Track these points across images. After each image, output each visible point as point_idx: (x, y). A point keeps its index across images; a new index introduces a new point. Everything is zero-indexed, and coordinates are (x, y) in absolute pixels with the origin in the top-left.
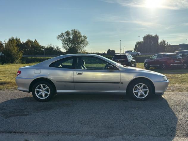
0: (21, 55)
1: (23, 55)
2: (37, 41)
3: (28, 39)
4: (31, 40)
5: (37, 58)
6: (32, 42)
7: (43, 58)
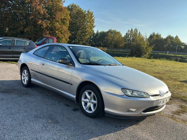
0: (150, 50)
1: (153, 50)
2: (178, 37)
3: (169, 35)
4: (172, 36)
5: (168, 54)
6: (173, 38)
7: (174, 55)
